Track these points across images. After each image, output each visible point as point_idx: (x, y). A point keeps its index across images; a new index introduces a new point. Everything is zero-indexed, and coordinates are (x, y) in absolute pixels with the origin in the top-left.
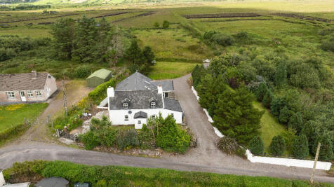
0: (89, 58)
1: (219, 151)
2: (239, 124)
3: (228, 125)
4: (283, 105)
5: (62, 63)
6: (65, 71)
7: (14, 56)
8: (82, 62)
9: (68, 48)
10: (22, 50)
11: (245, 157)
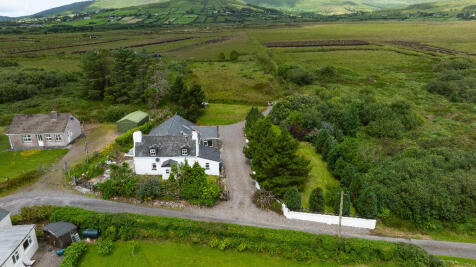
0: (125, 98)
1: (253, 205)
2: (278, 175)
3: (265, 176)
4: (338, 156)
5: (92, 103)
6: (94, 113)
7: (36, 94)
8: (115, 102)
9: (101, 86)
10: (47, 86)
11: (280, 212)
